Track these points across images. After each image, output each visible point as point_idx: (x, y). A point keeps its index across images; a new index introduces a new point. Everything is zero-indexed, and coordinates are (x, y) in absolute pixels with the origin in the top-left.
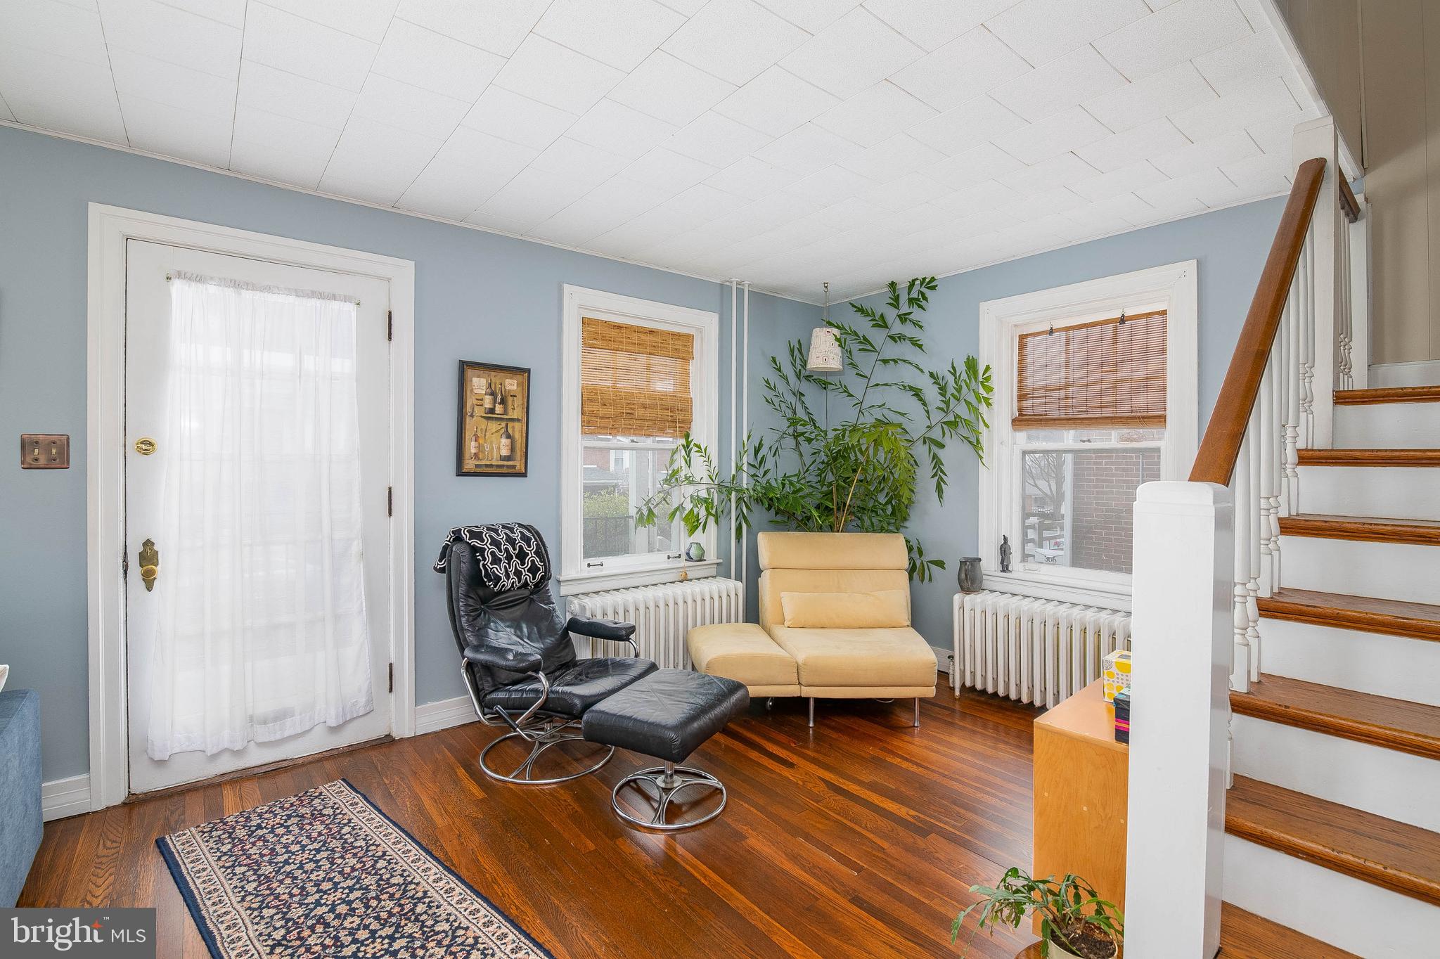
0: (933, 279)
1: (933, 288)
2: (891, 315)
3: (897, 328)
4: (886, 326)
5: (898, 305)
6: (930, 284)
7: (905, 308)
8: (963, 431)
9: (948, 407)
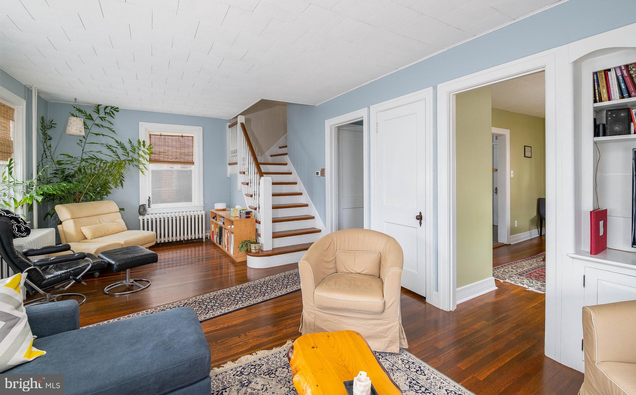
0: (118, 108)
1: (118, 111)
2: (95, 116)
3: (98, 121)
4: (92, 120)
5: (99, 113)
6: (116, 109)
7: (102, 114)
8: (135, 163)
9: (128, 155)
